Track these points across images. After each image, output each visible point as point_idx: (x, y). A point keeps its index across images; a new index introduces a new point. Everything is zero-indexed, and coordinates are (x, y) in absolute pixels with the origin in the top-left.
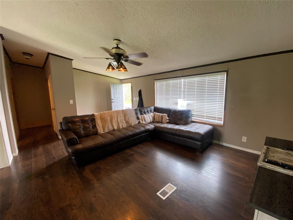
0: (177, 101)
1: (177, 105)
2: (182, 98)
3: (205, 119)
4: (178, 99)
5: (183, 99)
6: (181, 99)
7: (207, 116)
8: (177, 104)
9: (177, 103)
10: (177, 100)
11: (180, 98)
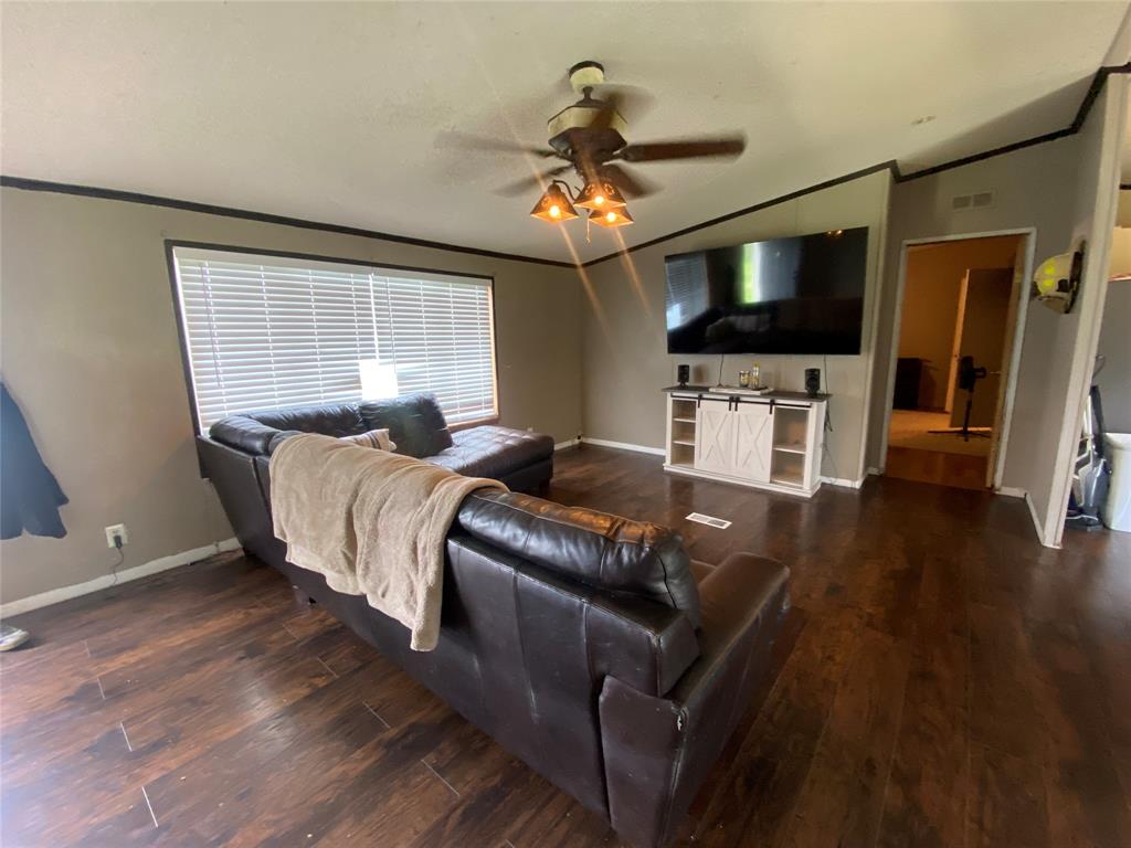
0: (357, 371)
1: (360, 388)
2: (377, 354)
3: (459, 415)
4: (356, 358)
5: (381, 357)
6: (374, 357)
7: (463, 405)
8: (358, 381)
9: (358, 377)
10: (357, 365)
11: (368, 354)
